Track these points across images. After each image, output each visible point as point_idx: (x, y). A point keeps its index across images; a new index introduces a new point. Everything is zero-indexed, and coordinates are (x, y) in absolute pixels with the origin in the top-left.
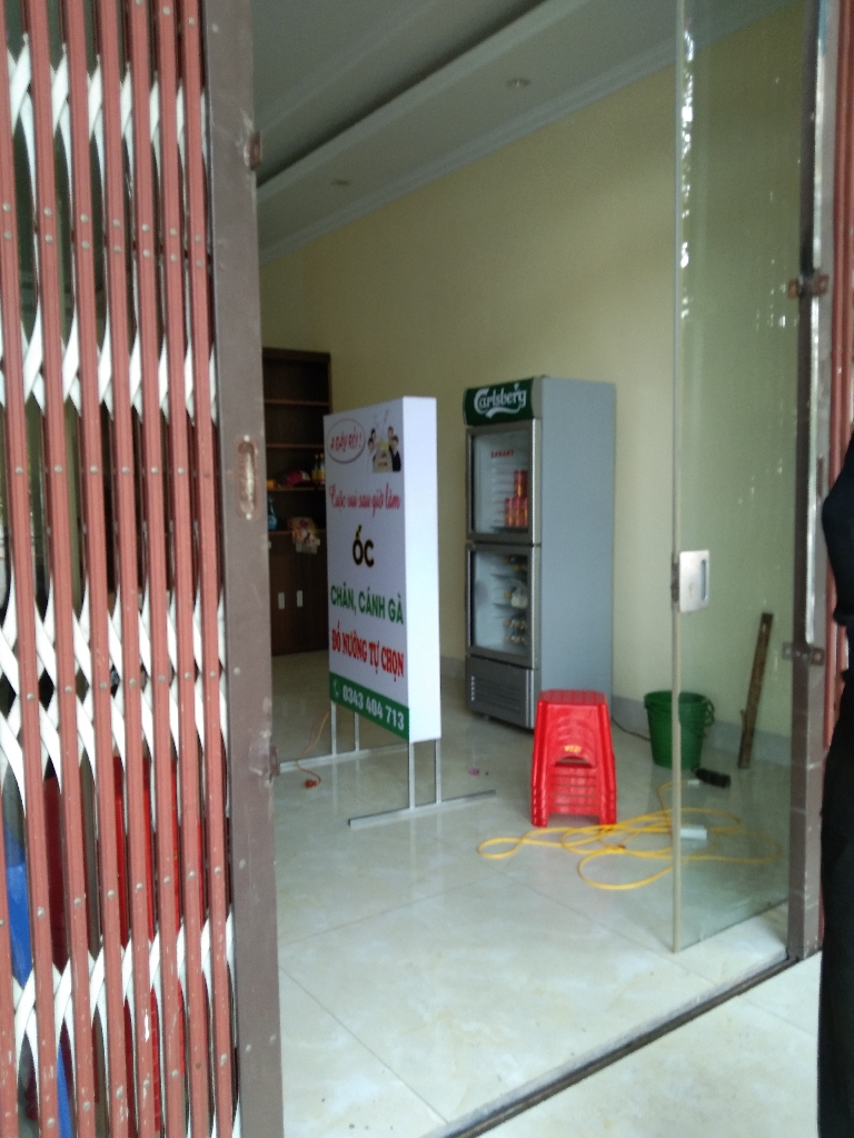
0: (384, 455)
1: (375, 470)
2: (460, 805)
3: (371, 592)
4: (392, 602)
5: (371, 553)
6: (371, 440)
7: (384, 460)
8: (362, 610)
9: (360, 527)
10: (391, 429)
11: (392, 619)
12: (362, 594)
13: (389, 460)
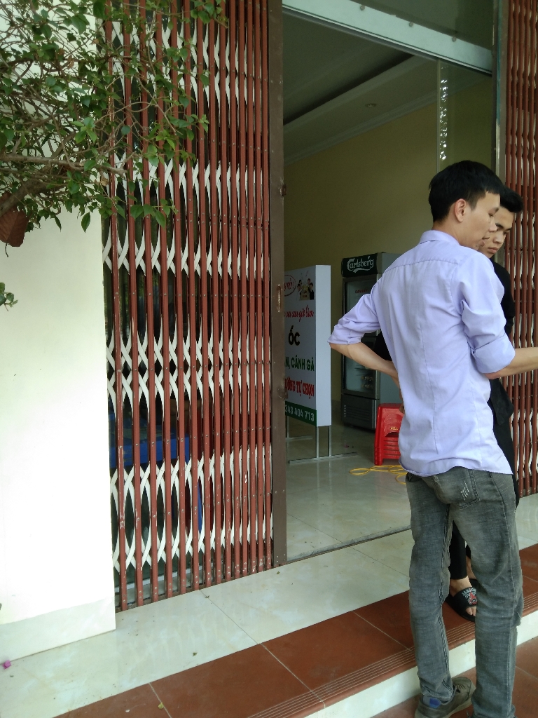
0: (306, 292)
1: (301, 299)
2: (341, 457)
3: (298, 358)
4: (308, 361)
5: (298, 339)
6: (299, 285)
7: (305, 294)
8: (293, 367)
9: (292, 327)
10: (309, 280)
11: (309, 369)
12: (293, 359)
13: (308, 294)
